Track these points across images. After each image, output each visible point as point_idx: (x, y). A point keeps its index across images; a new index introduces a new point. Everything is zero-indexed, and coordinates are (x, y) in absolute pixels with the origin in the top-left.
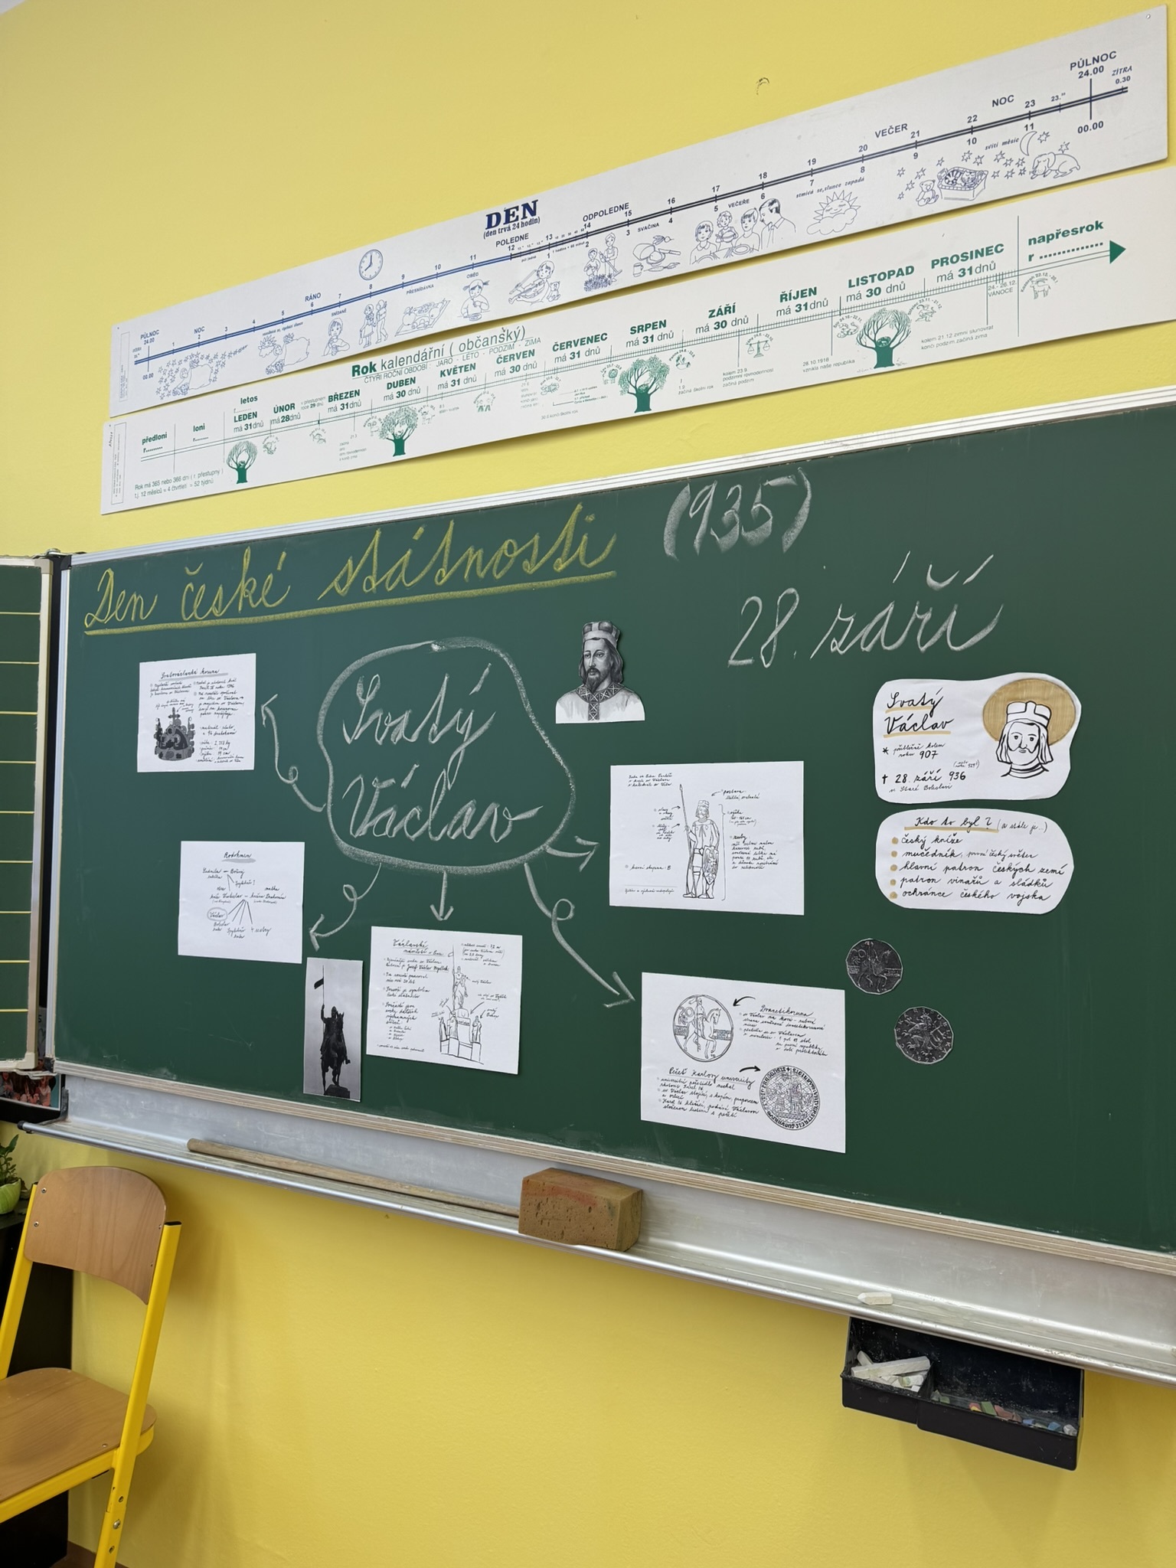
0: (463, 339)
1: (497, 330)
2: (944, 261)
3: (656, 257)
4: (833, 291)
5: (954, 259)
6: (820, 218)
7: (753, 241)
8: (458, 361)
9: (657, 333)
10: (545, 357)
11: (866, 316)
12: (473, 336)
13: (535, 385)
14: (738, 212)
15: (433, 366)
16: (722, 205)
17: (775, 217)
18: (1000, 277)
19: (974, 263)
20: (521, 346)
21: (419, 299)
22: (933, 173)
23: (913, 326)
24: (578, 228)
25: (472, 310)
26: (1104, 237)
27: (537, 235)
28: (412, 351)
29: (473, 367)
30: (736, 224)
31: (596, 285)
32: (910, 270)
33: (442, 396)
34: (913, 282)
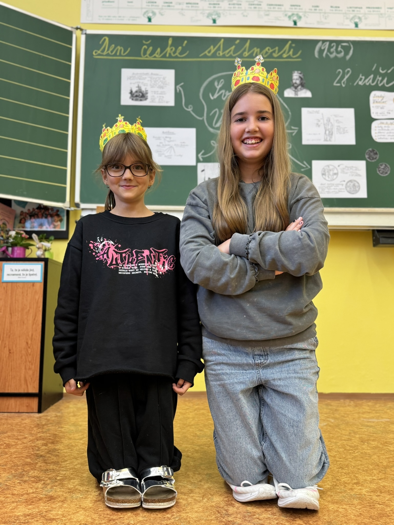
2: (369, 8)
4: (344, 8)
5: (372, 8)
8: (235, 2)
9: (298, 8)
10: (264, 7)
11: (352, 16)
13: (262, 13)
15: (226, 1)
18: (381, 14)
19: (376, 10)
20: (256, 2)
23: (362, 20)
29: (241, 4)
32: (361, 8)
33: (230, 10)
34: (362, 11)
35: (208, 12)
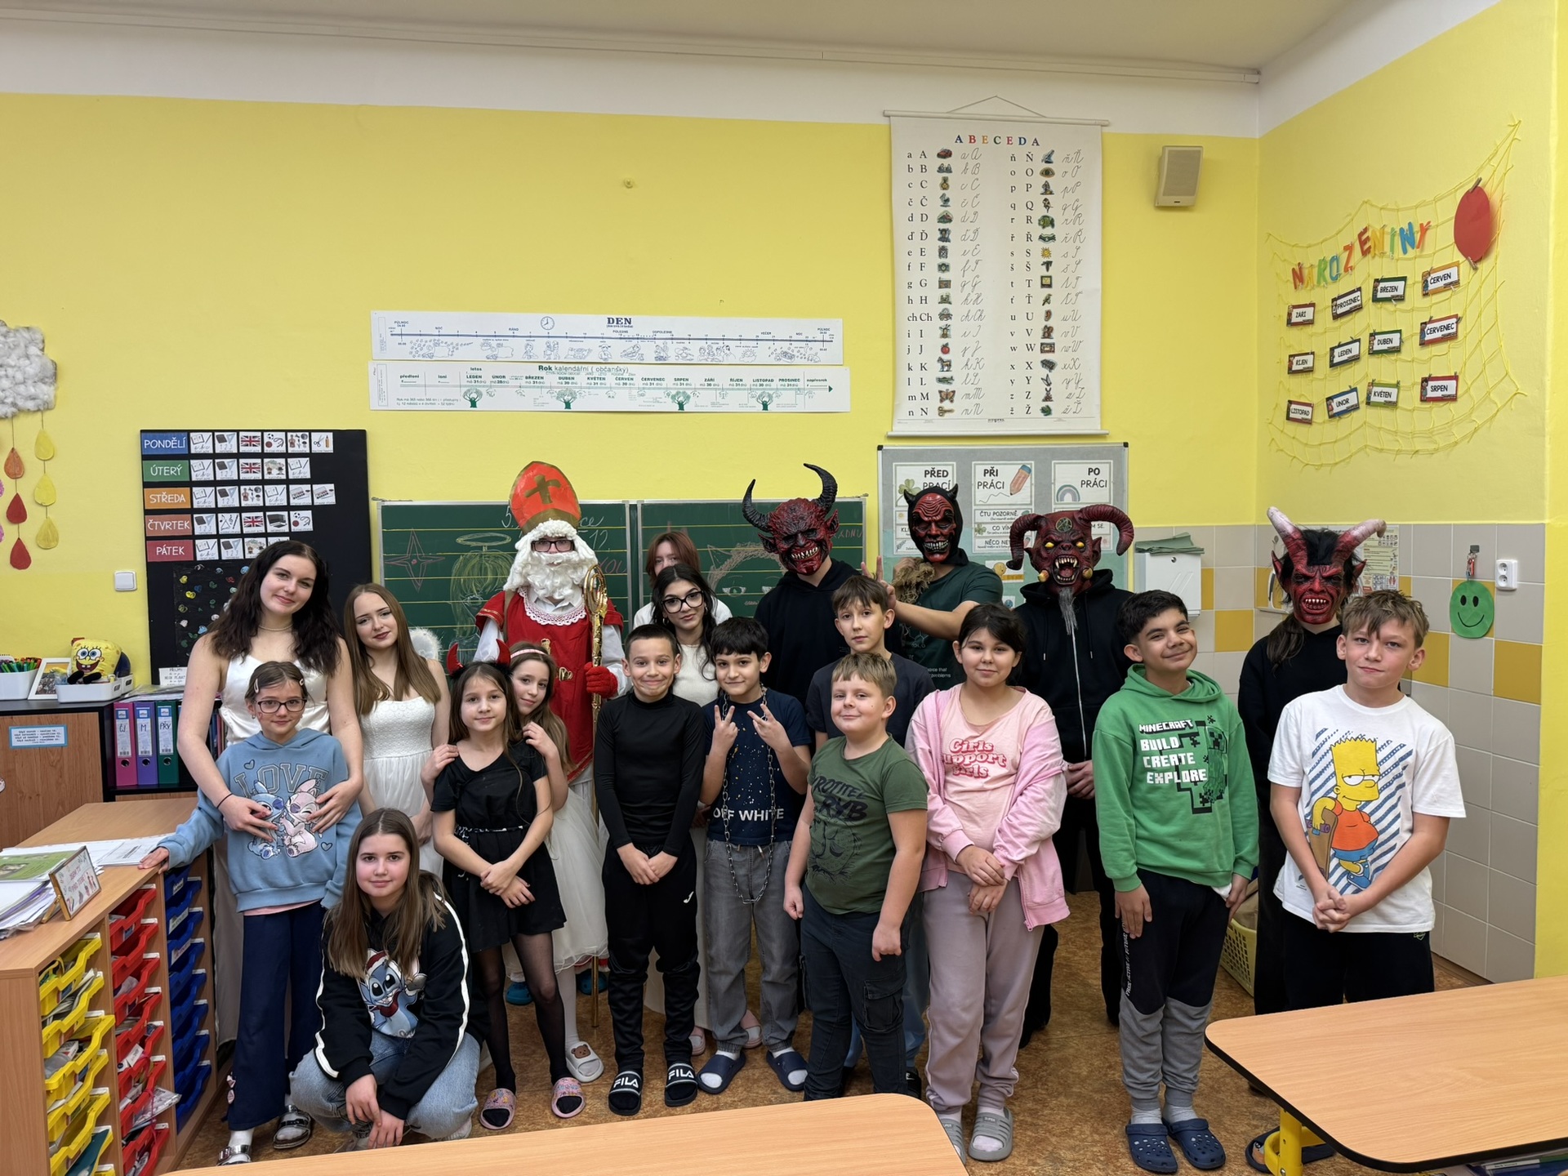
0: (599, 366)
1: (615, 366)
2: (783, 380)
3: (684, 355)
4: (748, 382)
5: (786, 380)
6: (744, 355)
7: (721, 358)
8: (596, 375)
9: (685, 382)
10: (638, 382)
11: (759, 392)
12: (603, 366)
13: (635, 392)
14: (715, 346)
15: (583, 373)
16: (709, 342)
17: (728, 352)
18: (799, 389)
19: (792, 383)
20: (626, 376)
21: (577, 345)
22: (779, 351)
23: (774, 399)
24: (651, 335)
25: (604, 357)
26: (827, 384)
27: (631, 333)
28: (572, 366)
29: (604, 379)
30: (714, 350)
31: (660, 360)
32: (772, 381)
33: (589, 388)
34: (773, 385)
35: (558, 390)
